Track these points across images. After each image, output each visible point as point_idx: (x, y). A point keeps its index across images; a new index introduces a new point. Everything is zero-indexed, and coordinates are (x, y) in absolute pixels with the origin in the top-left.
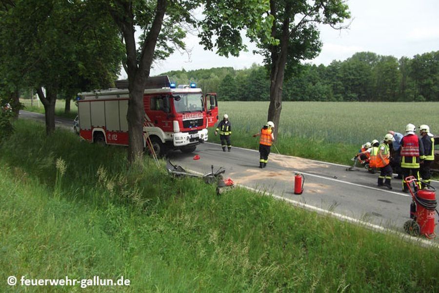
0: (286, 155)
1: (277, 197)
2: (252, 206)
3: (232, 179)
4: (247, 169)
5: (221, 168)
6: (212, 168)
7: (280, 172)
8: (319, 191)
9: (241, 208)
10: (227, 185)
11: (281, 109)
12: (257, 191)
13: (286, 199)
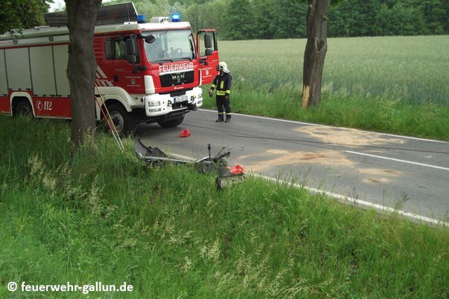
0: (334, 125)
1: (312, 189)
2: (272, 205)
3: (241, 166)
4: (268, 149)
5: (224, 148)
6: (209, 148)
7: (322, 153)
8: (384, 180)
9: (254, 209)
10: (233, 175)
11: (326, 50)
12: (281, 181)
13: (328, 193)
